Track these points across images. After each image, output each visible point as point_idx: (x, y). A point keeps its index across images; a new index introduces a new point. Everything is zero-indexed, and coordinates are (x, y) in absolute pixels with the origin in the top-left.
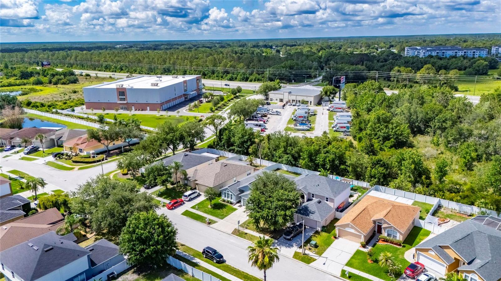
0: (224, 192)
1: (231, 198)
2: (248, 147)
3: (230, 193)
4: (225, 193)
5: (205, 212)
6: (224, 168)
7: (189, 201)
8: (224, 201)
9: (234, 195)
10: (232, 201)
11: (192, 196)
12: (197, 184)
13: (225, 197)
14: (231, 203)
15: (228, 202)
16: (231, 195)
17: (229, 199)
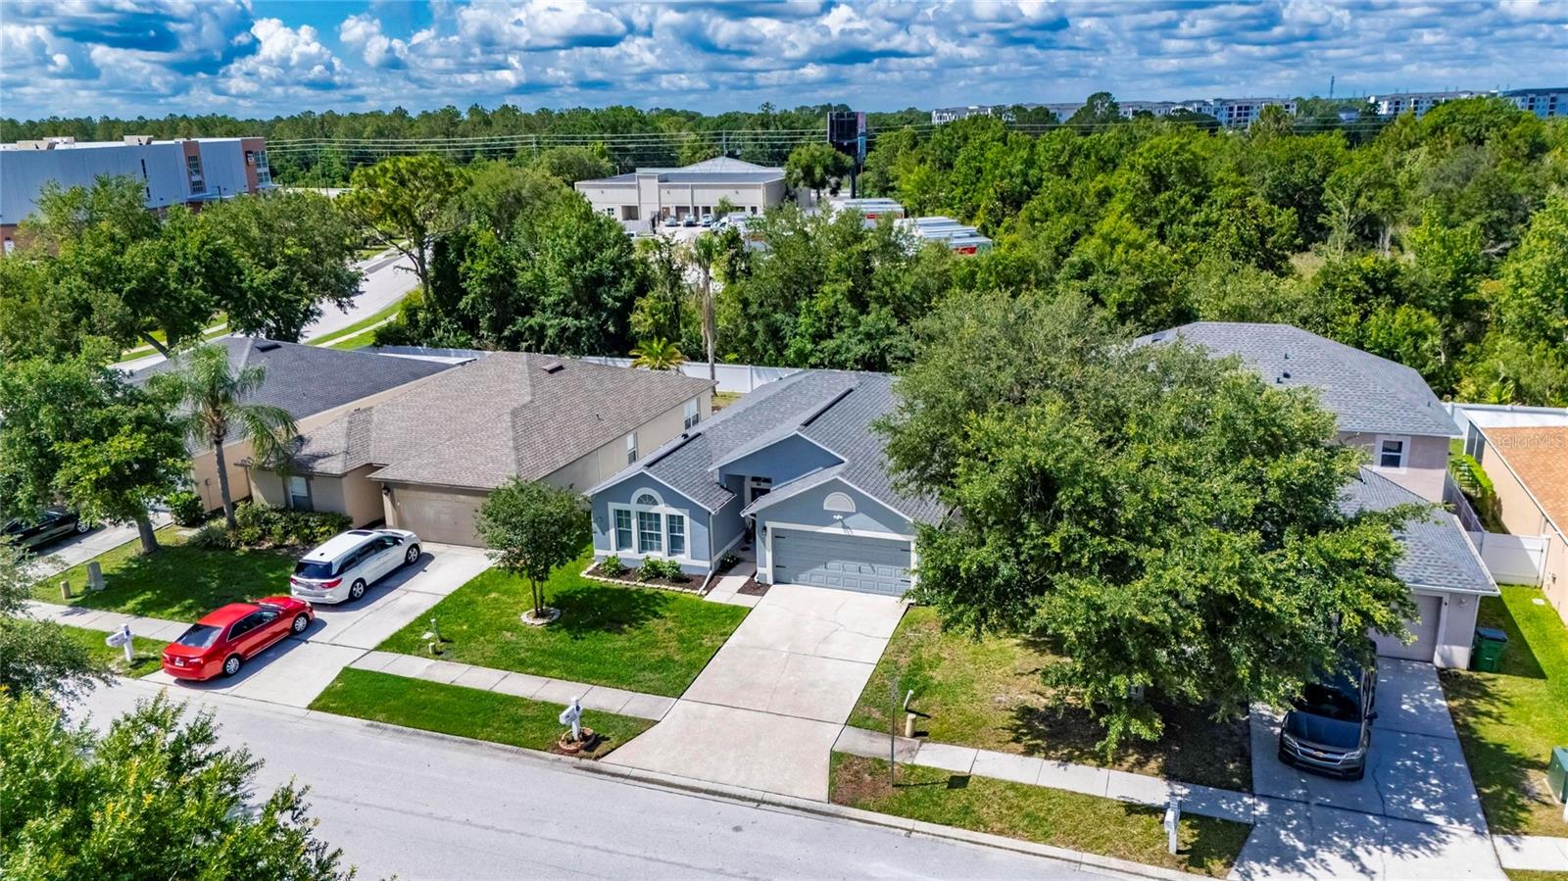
0: (613, 506)
1: (676, 544)
2: (628, 305)
3: (663, 510)
4: (623, 517)
5: (510, 660)
6: (549, 380)
7: (352, 602)
8: (622, 572)
9: (698, 514)
10: (683, 559)
11: (371, 569)
12: (388, 487)
13: (623, 541)
14: (680, 579)
15: (655, 573)
16: (675, 523)
17: (660, 556)
